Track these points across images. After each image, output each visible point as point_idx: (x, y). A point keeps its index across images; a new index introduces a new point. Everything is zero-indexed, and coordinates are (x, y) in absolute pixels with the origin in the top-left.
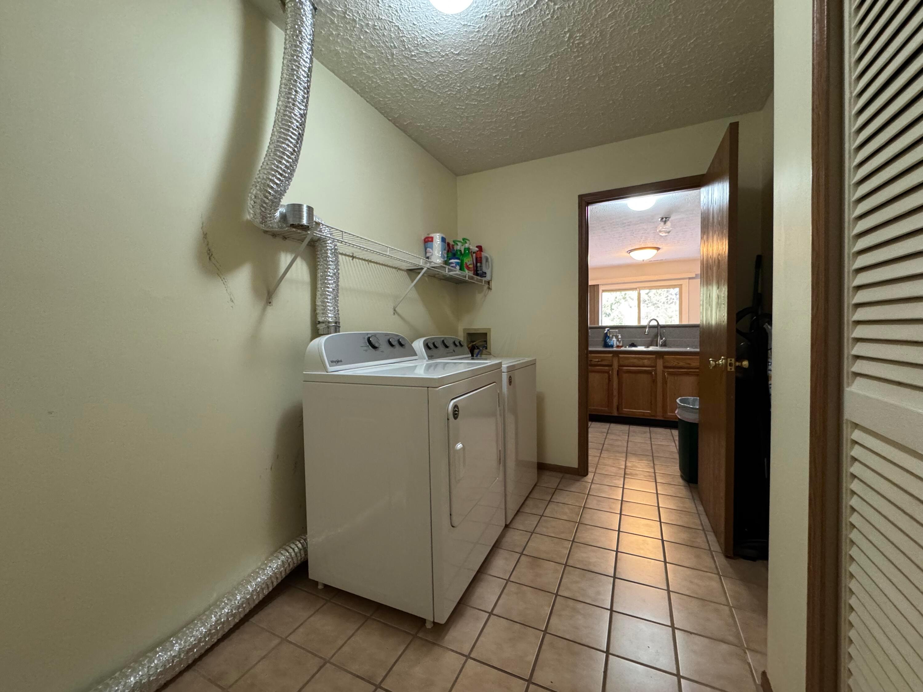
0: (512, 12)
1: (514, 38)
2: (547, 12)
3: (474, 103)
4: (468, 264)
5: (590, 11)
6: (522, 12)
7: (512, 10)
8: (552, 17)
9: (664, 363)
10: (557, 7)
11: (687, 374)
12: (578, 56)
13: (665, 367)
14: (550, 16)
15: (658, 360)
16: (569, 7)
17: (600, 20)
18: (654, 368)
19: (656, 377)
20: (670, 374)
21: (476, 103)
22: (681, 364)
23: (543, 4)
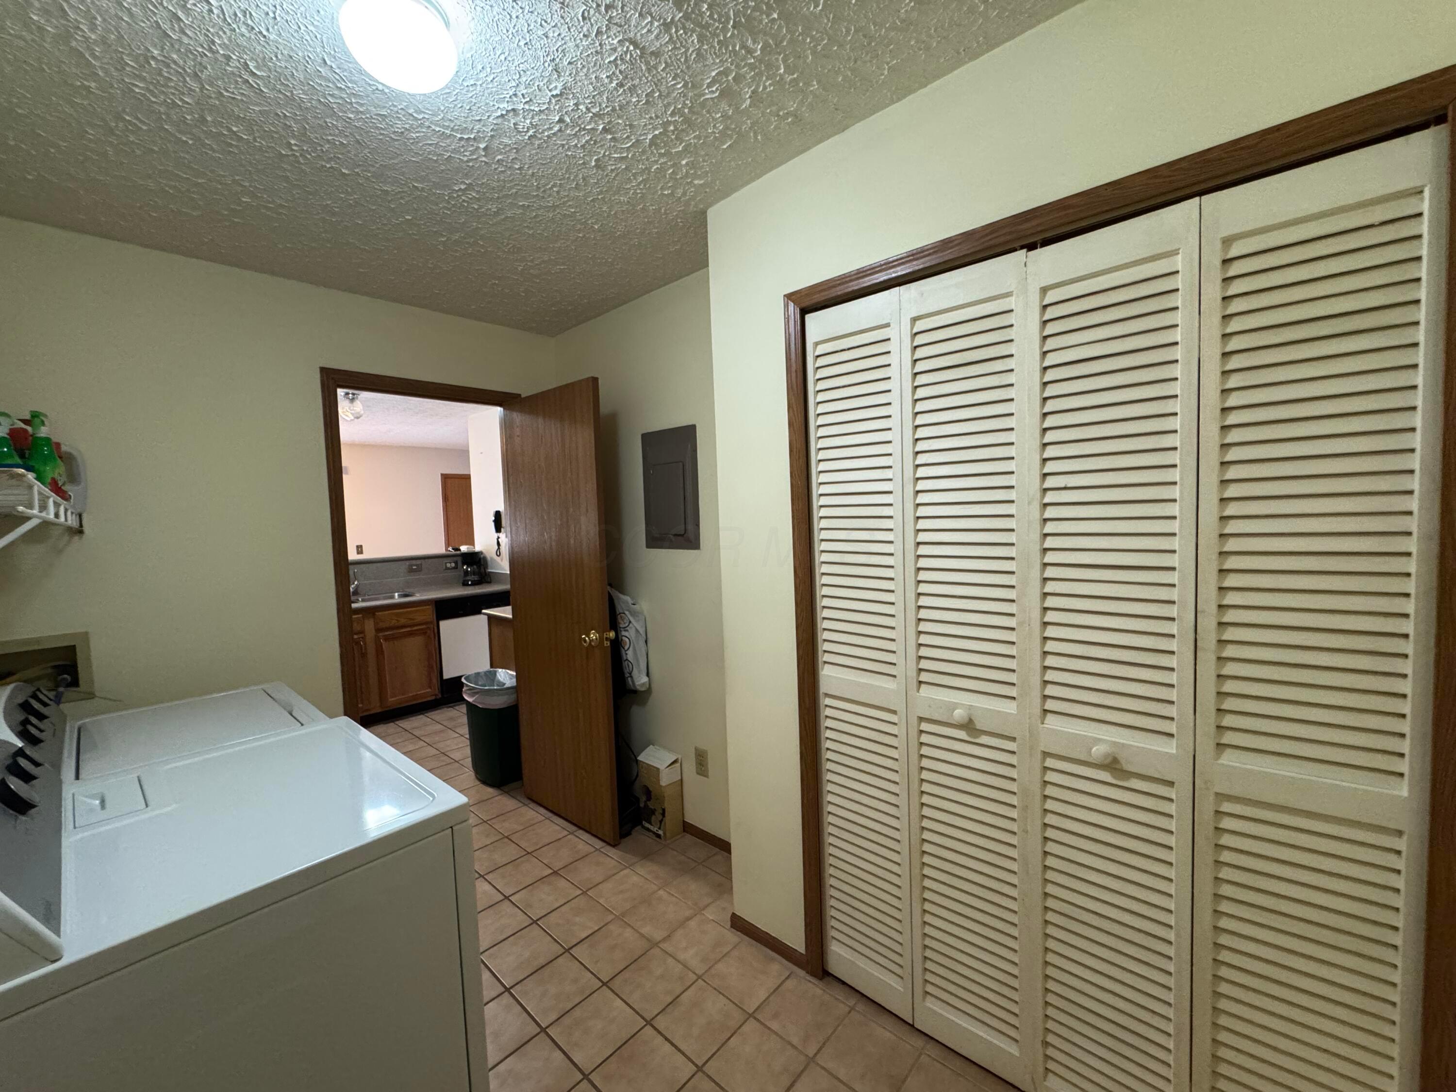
0: (424, 118)
1: (391, 138)
2: (467, 154)
3: (184, 139)
4: (60, 484)
5: (511, 188)
6: (437, 129)
7: (427, 116)
8: (467, 161)
9: (376, 624)
10: (484, 159)
11: (411, 634)
12: (449, 209)
13: (378, 630)
14: (465, 159)
15: (366, 621)
16: (496, 169)
17: (510, 201)
18: (361, 635)
19: (366, 649)
20: (387, 639)
21: (190, 142)
22: (403, 621)
23: (472, 145)
